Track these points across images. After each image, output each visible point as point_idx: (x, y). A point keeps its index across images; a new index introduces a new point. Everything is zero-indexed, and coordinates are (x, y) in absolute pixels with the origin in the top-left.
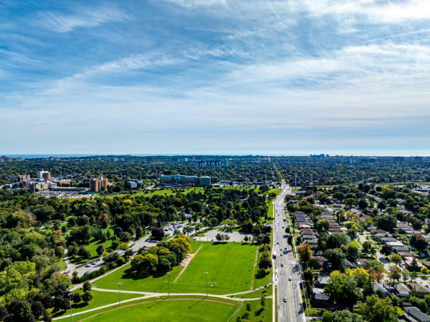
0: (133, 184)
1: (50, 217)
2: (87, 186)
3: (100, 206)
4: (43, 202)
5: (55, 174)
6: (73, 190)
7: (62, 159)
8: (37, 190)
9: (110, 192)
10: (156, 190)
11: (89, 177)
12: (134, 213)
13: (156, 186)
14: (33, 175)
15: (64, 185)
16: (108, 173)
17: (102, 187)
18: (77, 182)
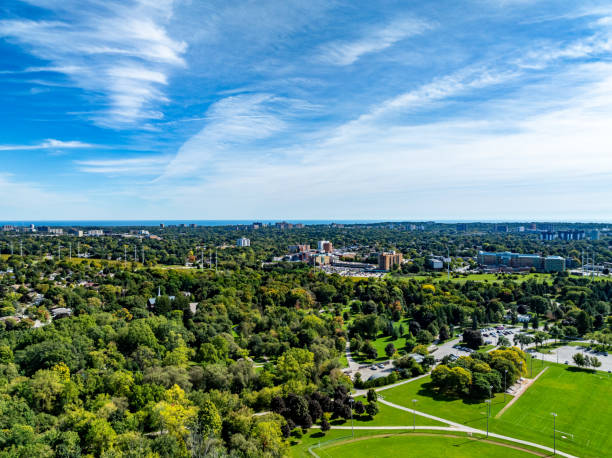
0: (437, 264)
1: (330, 298)
2: (375, 262)
4: (324, 279)
5: (338, 244)
6: (358, 267)
7: (345, 225)
8: (317, 264)
9: (405, 273)
11: (377, 250)
14: (314, 246)
15: (347, 260)
16: (403, 246)
17: (394, 265)
18: (363, 256)
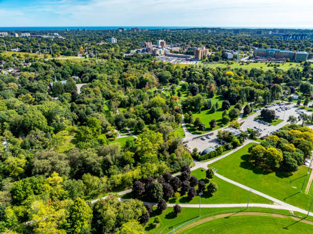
0: (230, 55)
1: (168, 80)
2: (192, 54)
3: (206, 75)
4: (162, 66)
5: (168, 42)
6: (182, 57)
8: (158, 55)
9: (211, 61)
10: (251, 62)
11: (192, 46)
12: (239, 87)
13: (250, 58)
14: (154, 42)
15: (175, 52)
16: (206, 43)
17: (204, 56)
18: (184, 49)
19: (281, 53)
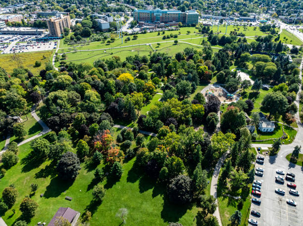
0: (105, 25)
19: (169, 14)
